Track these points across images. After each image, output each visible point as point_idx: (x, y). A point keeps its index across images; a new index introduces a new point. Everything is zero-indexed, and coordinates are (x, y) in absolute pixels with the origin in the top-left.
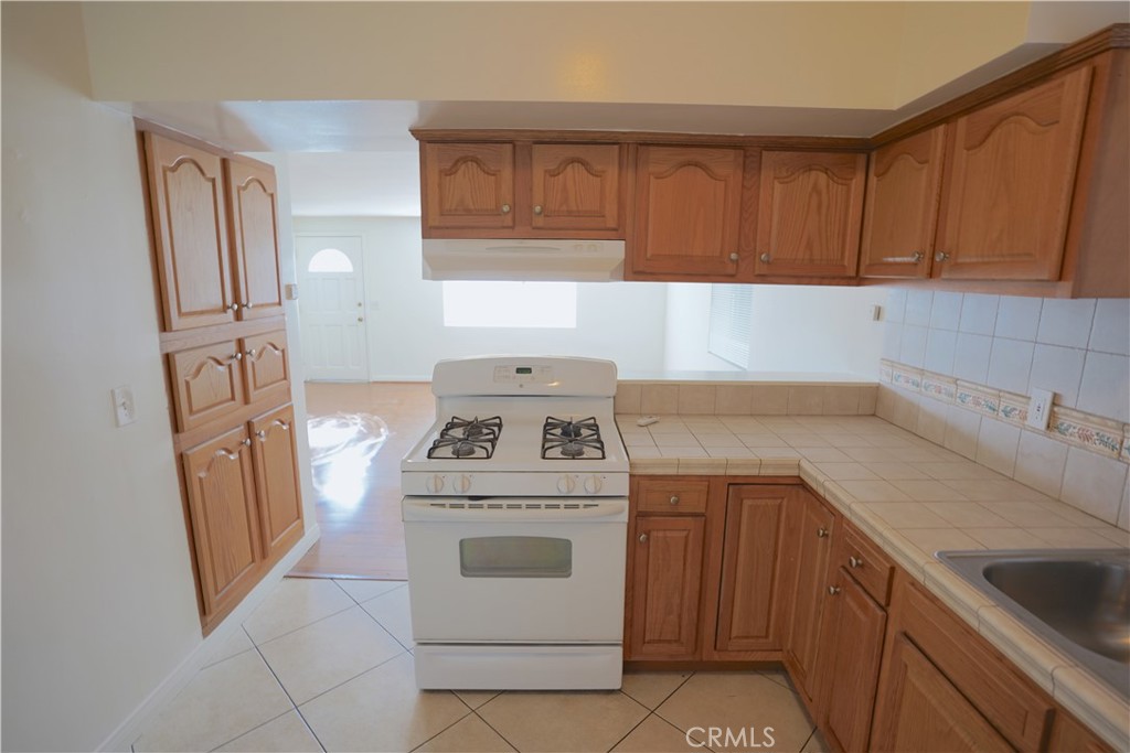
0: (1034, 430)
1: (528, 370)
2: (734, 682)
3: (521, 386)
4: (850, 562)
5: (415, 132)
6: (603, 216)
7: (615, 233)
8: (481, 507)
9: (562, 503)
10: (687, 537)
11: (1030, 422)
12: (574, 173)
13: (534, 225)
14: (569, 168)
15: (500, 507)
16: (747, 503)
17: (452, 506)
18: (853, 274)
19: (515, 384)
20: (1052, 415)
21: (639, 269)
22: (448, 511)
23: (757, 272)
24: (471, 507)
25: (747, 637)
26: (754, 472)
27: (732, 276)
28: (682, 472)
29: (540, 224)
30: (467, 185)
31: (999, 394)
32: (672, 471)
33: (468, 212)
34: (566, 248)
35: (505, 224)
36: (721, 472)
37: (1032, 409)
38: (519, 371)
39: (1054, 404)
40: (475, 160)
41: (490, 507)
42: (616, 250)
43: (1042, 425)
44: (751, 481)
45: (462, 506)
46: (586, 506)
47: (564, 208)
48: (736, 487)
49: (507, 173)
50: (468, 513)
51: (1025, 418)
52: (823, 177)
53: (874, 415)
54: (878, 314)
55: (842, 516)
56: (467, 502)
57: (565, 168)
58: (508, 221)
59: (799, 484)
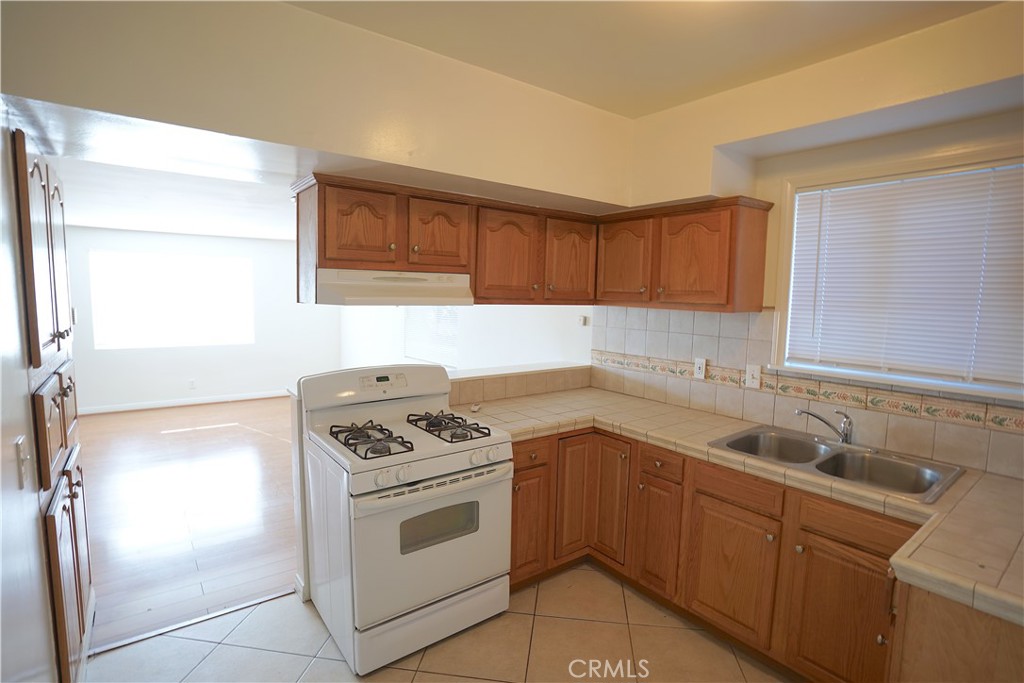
0: (698, 380)
1: (386, 379)
2: (564, 578)
3: (385, 392)
4: (656, 465)
5: (316, 175)
6: (458, 256)
7: (461, 269)
8: (417, 490)
9: (472, 473)
10: (539, 482)
11: (696, 376)
12: (439, 224)
13: (410, 260)
14: (436, 218)
15: (431, 487)
16: (569, 449)
17: (396, 495)
18: (592, 297)
19: (378, 391)
20: (707, 370)
21: (481, 296)
22: (393, 500)
23: (546, 297)
24: (410, 492)
25: (571, 543)
26: (572, 428)
27: (532, 299)
28: (535, 436)
29: (416, 260)
30: (360, 224)
31: (676, 363)
32: (529, 437)
33: (360, 247)
34: (433, 279)
35: (390, 259)
36: (555, 432)
37: (696, 369)
38: (379, 379)
39: (707, 365)
40: (367, 205)
41: (425, 488)
42: (463, 281)
43: (702, 377)
44: (570, 435)
45: (403, 493)
46: (488, 472)
47: (433, 249)
48: (564, 439)
49: (392, 218)
50: (409, 497)
51: (693, 374)
52: (577, 238)
53: (590, 386)
54: (585, 321)
55: (637, 441)
56: (406, 489)
57: (433, 219)
58: (392, 256)
59: (595, 431)
